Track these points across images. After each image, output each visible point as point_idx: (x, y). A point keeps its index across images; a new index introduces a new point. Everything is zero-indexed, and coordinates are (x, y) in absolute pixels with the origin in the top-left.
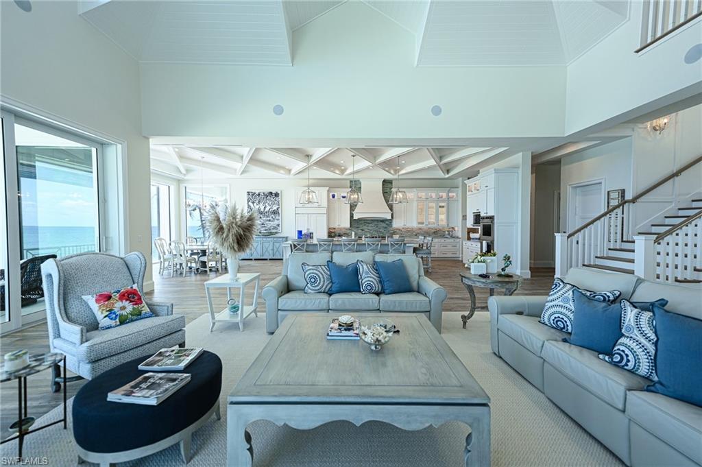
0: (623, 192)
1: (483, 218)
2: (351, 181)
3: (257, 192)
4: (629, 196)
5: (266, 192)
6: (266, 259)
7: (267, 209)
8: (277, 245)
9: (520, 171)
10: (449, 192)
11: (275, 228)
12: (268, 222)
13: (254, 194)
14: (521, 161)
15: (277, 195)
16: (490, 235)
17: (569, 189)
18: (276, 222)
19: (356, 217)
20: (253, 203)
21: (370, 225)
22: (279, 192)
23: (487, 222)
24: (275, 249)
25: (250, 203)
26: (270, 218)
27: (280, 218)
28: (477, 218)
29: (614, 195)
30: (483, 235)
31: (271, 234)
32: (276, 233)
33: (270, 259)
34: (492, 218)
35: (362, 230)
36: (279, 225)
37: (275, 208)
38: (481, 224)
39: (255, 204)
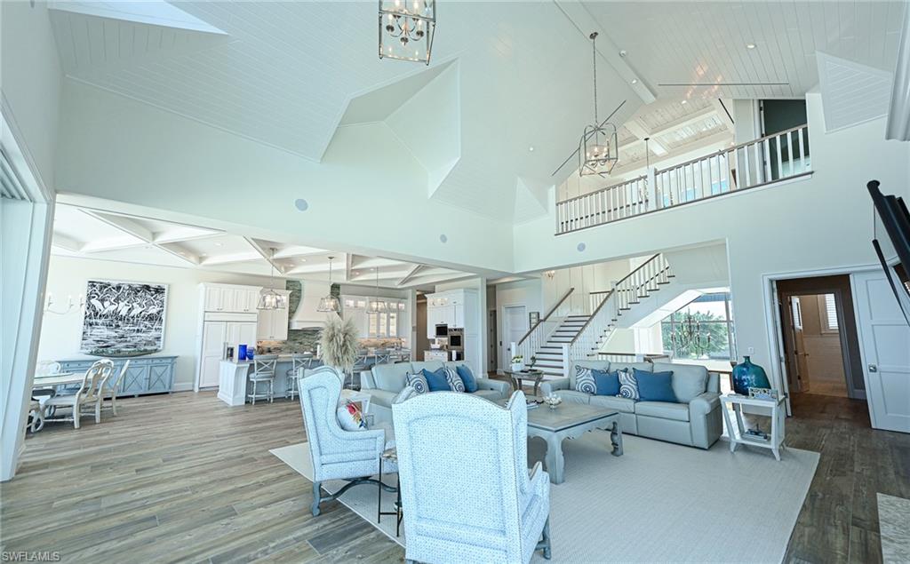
0: (538, 314)
1: (451, 330)
2: (288, 282)
3: (115, 284)
4: (542, 318)
5: (136, 284)
6: (133, 396)
7: (135, 312)
8: (159, 370)
9: (480, 292)
10: (399, 302)
11: (149, 343)
12: (134, 334)
13: (104, 286)
14: (479, 283)
15: (159, 290)
16: (459, 345)
17: (503, 309)
18: (153, 333)
19: (295, 326)
20: (102, 301)
21: (311, 337)
22: (166, 287)
23: (455, 334)
24: (154, 377)
25: (94, 301)
26: (142, 327)
27: (163, 327)
28: (442, 330)
29: (534, 316)
30: (452, 345)
31: (146, 352)
32: (156, 351)
33: (140, 396)
34: (461, 330)
35: (301, 343)
36: (158, 339)
37: (153, 310)
38: (449, 336)
39: (106, 304)
